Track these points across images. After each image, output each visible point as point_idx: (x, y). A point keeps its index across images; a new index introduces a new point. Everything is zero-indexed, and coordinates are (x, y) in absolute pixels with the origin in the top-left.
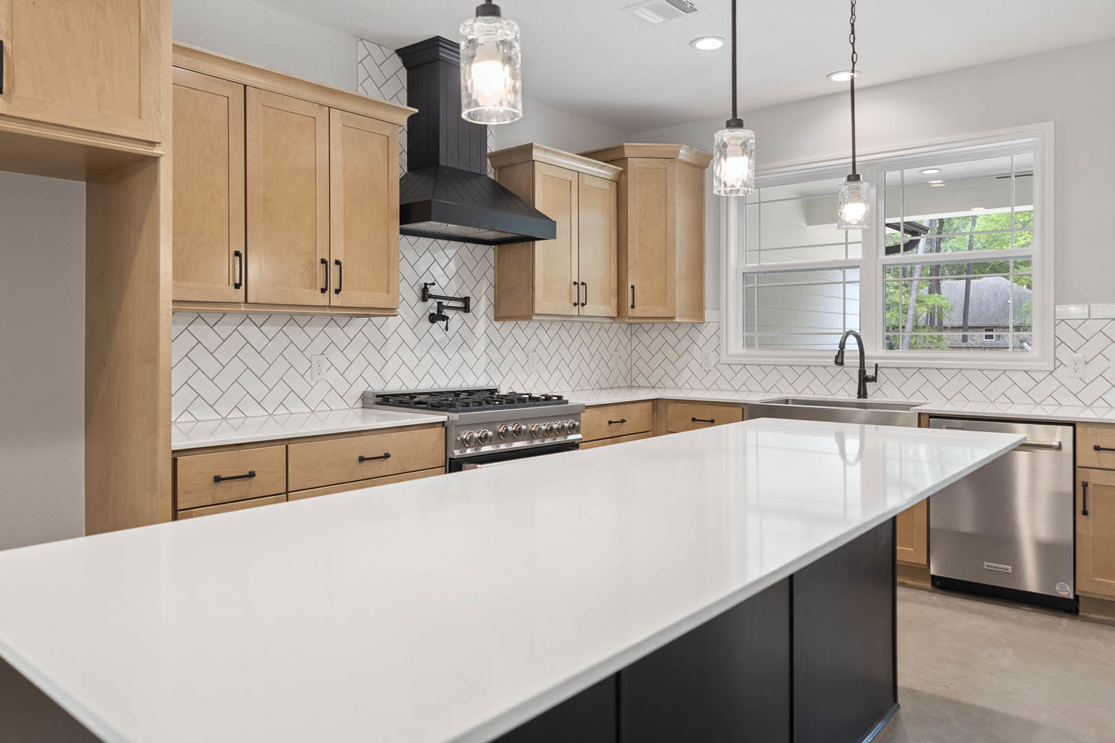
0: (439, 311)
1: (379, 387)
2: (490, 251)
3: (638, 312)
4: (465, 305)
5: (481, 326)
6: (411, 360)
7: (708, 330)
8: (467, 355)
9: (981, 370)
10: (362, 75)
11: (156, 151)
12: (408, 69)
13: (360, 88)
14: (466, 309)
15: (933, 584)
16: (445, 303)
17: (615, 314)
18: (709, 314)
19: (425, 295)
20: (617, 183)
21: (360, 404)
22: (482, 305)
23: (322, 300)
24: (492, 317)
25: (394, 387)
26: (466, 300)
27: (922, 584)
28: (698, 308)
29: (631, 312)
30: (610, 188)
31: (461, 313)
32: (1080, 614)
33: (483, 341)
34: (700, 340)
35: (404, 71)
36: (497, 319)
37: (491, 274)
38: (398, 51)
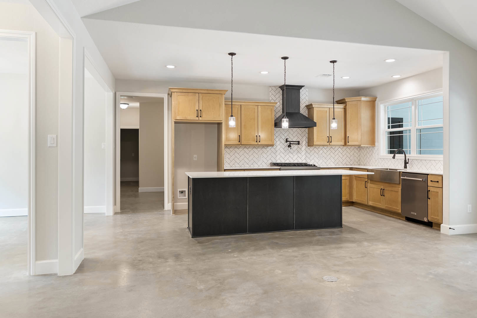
0: (290, 145)
1: (275, 162)
2: (307, 130)
3: (350, 144)
4: (299, 143)
5: (304, 147)
6: (282, 155)
7: (376, 148)
8: (299, 155)
9: (434, 161)
10: (270, 94)
11: (222, 122)
12: (282, 90)
13: (270, 97)
14: (299, 144)
15: (406, 219)
16: (291, 143)
17: (343, 144)
18: (376, 144)
19: (287, 141)
20: (345, 109)
21: (270, 165)
22: (304, 142)
23: (256, 143)
24: (307, 146)
25: (279, 162)
26: (299, 142)
27: (403, 219)
28: (373, 142)
29: (348, 144)
30: (342, 110)
31: (298, 145)
32: (433, 227)
33: (304, 152)
34: (375, 152)
35: (281, 91)
36: (308, 146)
37: (307, 135)
38: (279, 87)
